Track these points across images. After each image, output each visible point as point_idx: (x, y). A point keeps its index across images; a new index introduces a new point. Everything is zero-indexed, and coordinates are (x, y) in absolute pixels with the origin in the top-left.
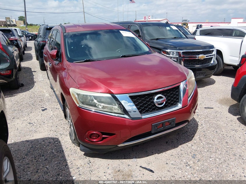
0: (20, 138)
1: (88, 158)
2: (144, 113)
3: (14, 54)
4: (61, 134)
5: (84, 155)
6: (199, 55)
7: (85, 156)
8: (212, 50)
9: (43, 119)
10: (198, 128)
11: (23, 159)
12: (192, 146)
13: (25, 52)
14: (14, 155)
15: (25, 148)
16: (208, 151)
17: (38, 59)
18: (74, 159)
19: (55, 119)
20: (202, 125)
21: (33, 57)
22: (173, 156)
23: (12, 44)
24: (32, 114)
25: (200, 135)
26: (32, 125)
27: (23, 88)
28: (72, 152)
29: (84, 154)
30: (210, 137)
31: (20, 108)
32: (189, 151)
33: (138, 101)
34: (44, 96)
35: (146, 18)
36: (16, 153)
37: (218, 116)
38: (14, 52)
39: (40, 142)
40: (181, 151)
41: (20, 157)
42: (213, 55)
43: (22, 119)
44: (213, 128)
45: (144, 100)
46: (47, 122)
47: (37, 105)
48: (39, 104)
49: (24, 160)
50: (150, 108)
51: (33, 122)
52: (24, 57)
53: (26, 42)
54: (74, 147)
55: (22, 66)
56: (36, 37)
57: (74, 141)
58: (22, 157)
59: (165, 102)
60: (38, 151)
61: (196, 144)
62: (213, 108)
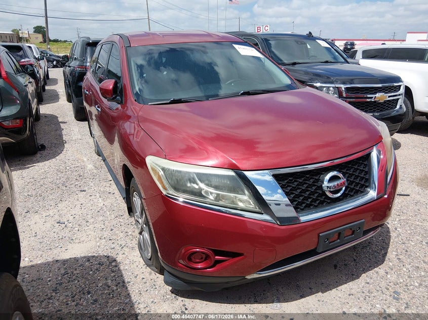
0: (40, 253)
1: (180, 299)
2: (302, 210)
3: (27, 88)
4: (121, 245)
5: (172, 292)
6: (375, 93)
7: (174, 295)
8: (398, 86)
9: (85, 215)
10: (390, 236)
11: (49, 299)
12: (387, 273)
13: (47, 88)
14: (29, 290)
15: (51, 275)
16: (420, 285)
17: (69, 100)
18: (152, 300)
19: (109, 213)
20: (396, 229)
21: (60, 96)
22: (353, 297)
23: (24, 72)
24: (64, 204)
25: (397, 249)
26: (64, 225)
27: (45, 153)
28: (148, 284)
29: (170, 291)
30: (418, 254)
31: (40, 192)
32: (383, 284)
33: (290, 184)
34: (83, 168)
35: (261, 29)
36: (33, 287)
37: (421, 210)
38: (27, 85)
39: (80, 262)
40: (368, 285)
41: (41, 294)
42: (400, 95)
43: (44, 214)
44: (418, 236)
45: (301, 184)
46: (92, 220)
47: (73, 186)
48: (76, 183)
49: (51, 301)
50: (315, 200)
51: (65, 220)
52: (45, 95)
53: (48, 71)
54: (150, 274)
55: (41, 112)
56: (66, 59)
57: (150, 263)
58: (47, 295)
59: (344, 188)
60: (78, 281)
61: (394, 270)
62: (409, 195)
